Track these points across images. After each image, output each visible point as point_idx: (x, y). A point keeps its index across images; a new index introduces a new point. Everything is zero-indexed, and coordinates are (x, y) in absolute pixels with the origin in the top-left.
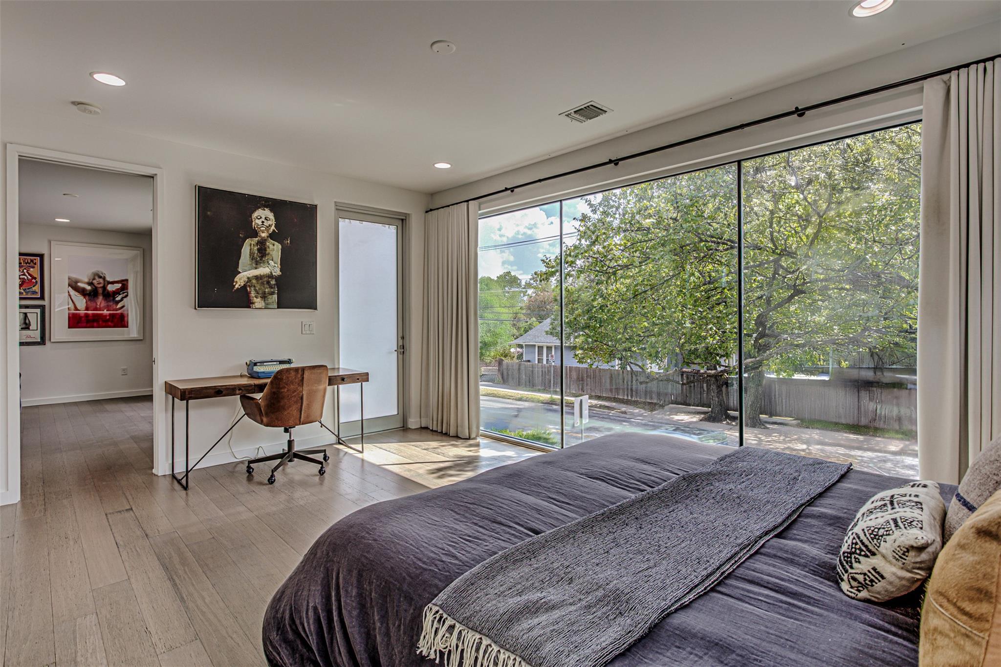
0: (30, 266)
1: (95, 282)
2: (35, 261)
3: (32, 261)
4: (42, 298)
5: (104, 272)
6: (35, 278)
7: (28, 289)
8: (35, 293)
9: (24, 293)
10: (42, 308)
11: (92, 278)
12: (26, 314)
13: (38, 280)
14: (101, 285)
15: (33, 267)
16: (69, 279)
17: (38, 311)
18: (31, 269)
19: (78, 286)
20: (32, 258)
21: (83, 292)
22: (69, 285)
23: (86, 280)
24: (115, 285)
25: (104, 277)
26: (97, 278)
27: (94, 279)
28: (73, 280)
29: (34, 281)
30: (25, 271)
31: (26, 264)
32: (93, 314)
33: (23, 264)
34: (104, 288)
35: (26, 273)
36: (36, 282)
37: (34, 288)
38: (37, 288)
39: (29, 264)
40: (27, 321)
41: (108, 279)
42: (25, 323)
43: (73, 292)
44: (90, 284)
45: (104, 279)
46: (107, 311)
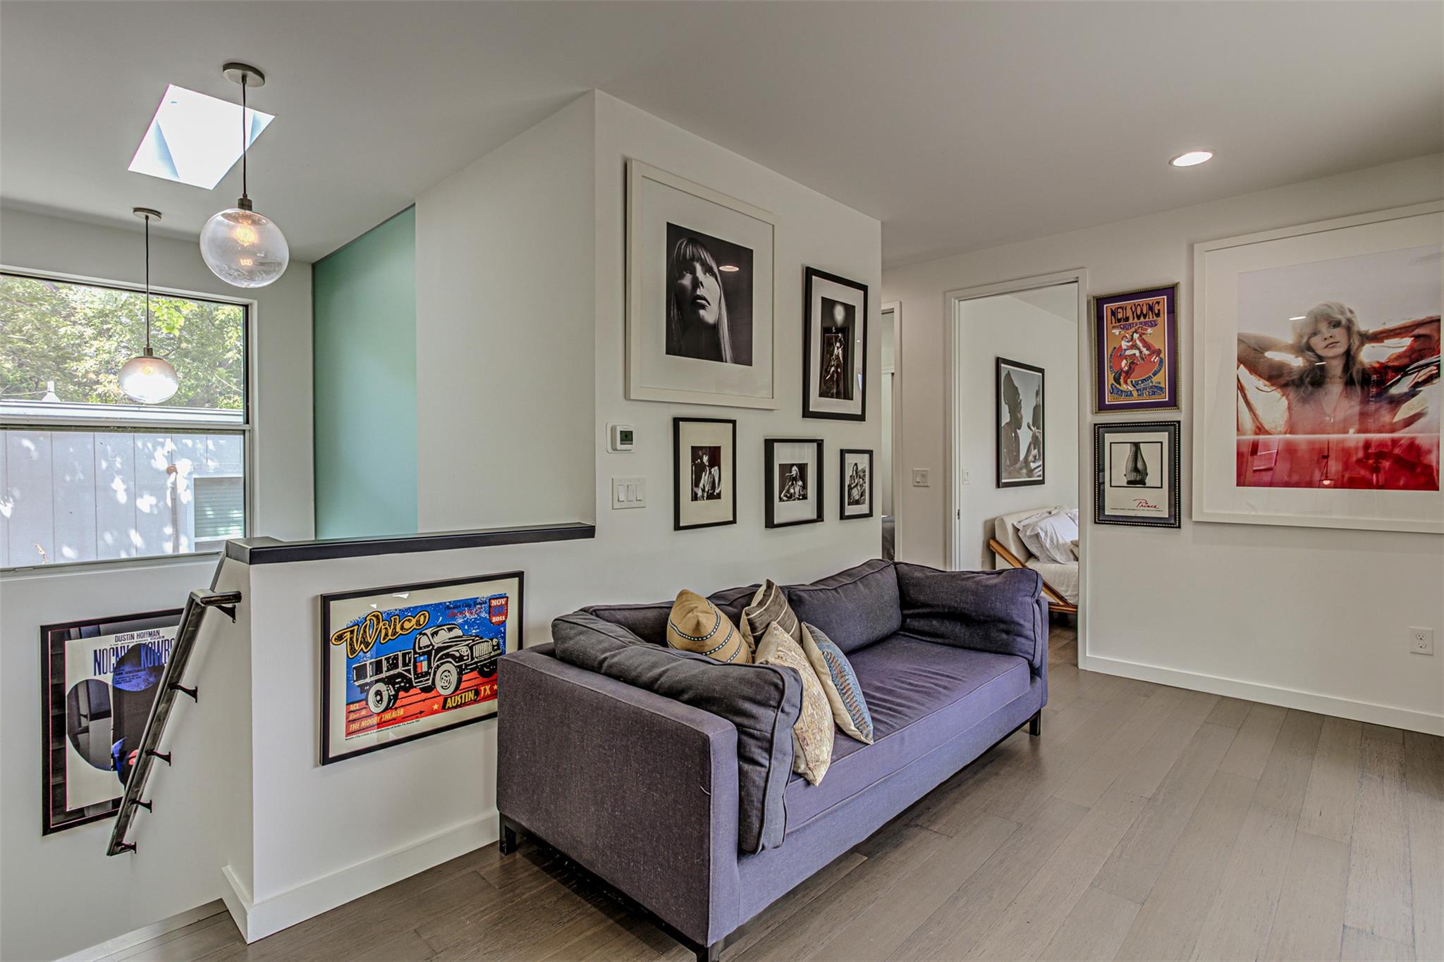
0: (1146, 323)
1: (1317, 343)
2: (1156, 308)
3: (1151, 308)
4: (1173, 403)
5: (1347, 305)
6: (1159, 352)
7: (1143, 381)
8: (1157, 389)
9: (1135, 393)
10: (1173, 428)
11: (1309, 330)
12: (1136, 445)
13: (1165, 355)
14: (1341, 350)
15: (1153, 324)
16: (1240, 341)
17: (1164, 437)
18: (1149, 331)
19: (1270, 360)
20: (1150, 300)
21: (1276, 377)
22: (1241, 361)
23: (1290, 339)
24: (1387, 342)
25: (1349, 321)
26: (1323, 327)
27: (1315, 334)
28: (1253, 345)
29: (1155, 359)
30: (1136, 336)
31: (1139, 317)
32: (1311, 443)
33: (1131, 321)
34: (1349, 357)
35: (1138, 342)
36: (1161, 361)
37: (1155, 379)
38: (1162, 378)
39: (1145, 316)
40: (1140, 465)
41: (1365, 325)
42: (1136, 469)
43: (1253, 383)
44: (1305, 348)
45: (1349, 328)
46: (1359, 431)
